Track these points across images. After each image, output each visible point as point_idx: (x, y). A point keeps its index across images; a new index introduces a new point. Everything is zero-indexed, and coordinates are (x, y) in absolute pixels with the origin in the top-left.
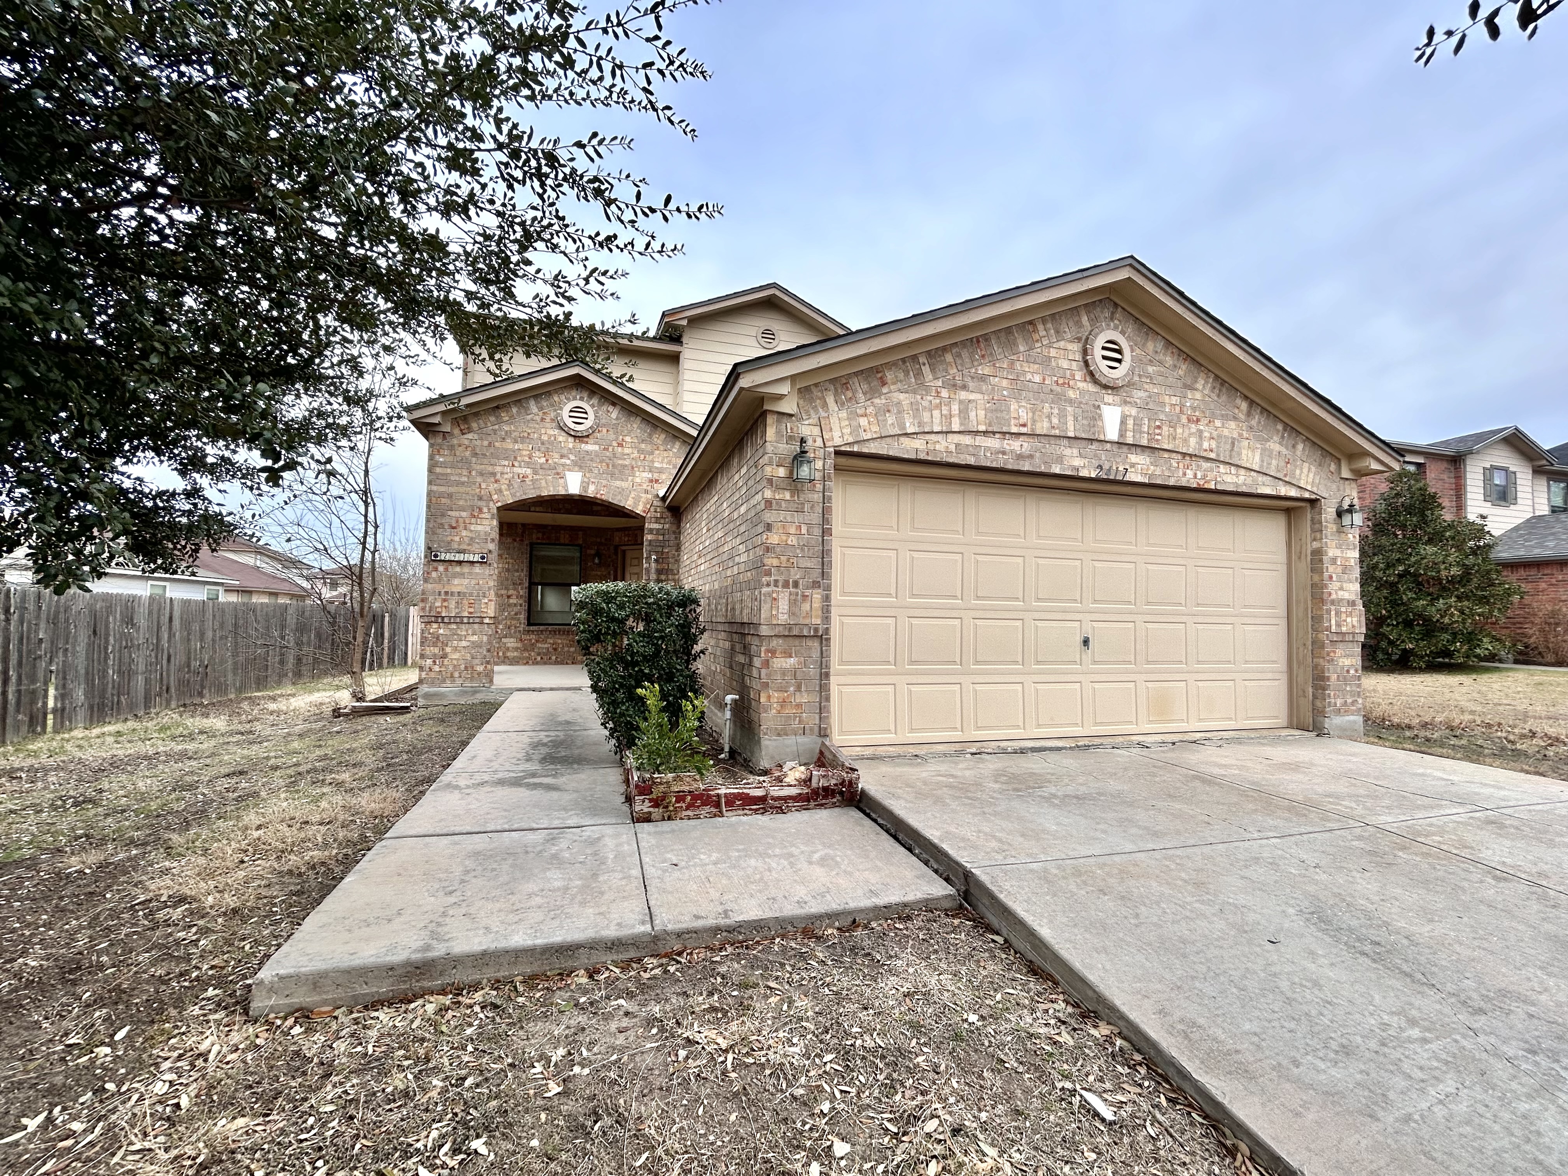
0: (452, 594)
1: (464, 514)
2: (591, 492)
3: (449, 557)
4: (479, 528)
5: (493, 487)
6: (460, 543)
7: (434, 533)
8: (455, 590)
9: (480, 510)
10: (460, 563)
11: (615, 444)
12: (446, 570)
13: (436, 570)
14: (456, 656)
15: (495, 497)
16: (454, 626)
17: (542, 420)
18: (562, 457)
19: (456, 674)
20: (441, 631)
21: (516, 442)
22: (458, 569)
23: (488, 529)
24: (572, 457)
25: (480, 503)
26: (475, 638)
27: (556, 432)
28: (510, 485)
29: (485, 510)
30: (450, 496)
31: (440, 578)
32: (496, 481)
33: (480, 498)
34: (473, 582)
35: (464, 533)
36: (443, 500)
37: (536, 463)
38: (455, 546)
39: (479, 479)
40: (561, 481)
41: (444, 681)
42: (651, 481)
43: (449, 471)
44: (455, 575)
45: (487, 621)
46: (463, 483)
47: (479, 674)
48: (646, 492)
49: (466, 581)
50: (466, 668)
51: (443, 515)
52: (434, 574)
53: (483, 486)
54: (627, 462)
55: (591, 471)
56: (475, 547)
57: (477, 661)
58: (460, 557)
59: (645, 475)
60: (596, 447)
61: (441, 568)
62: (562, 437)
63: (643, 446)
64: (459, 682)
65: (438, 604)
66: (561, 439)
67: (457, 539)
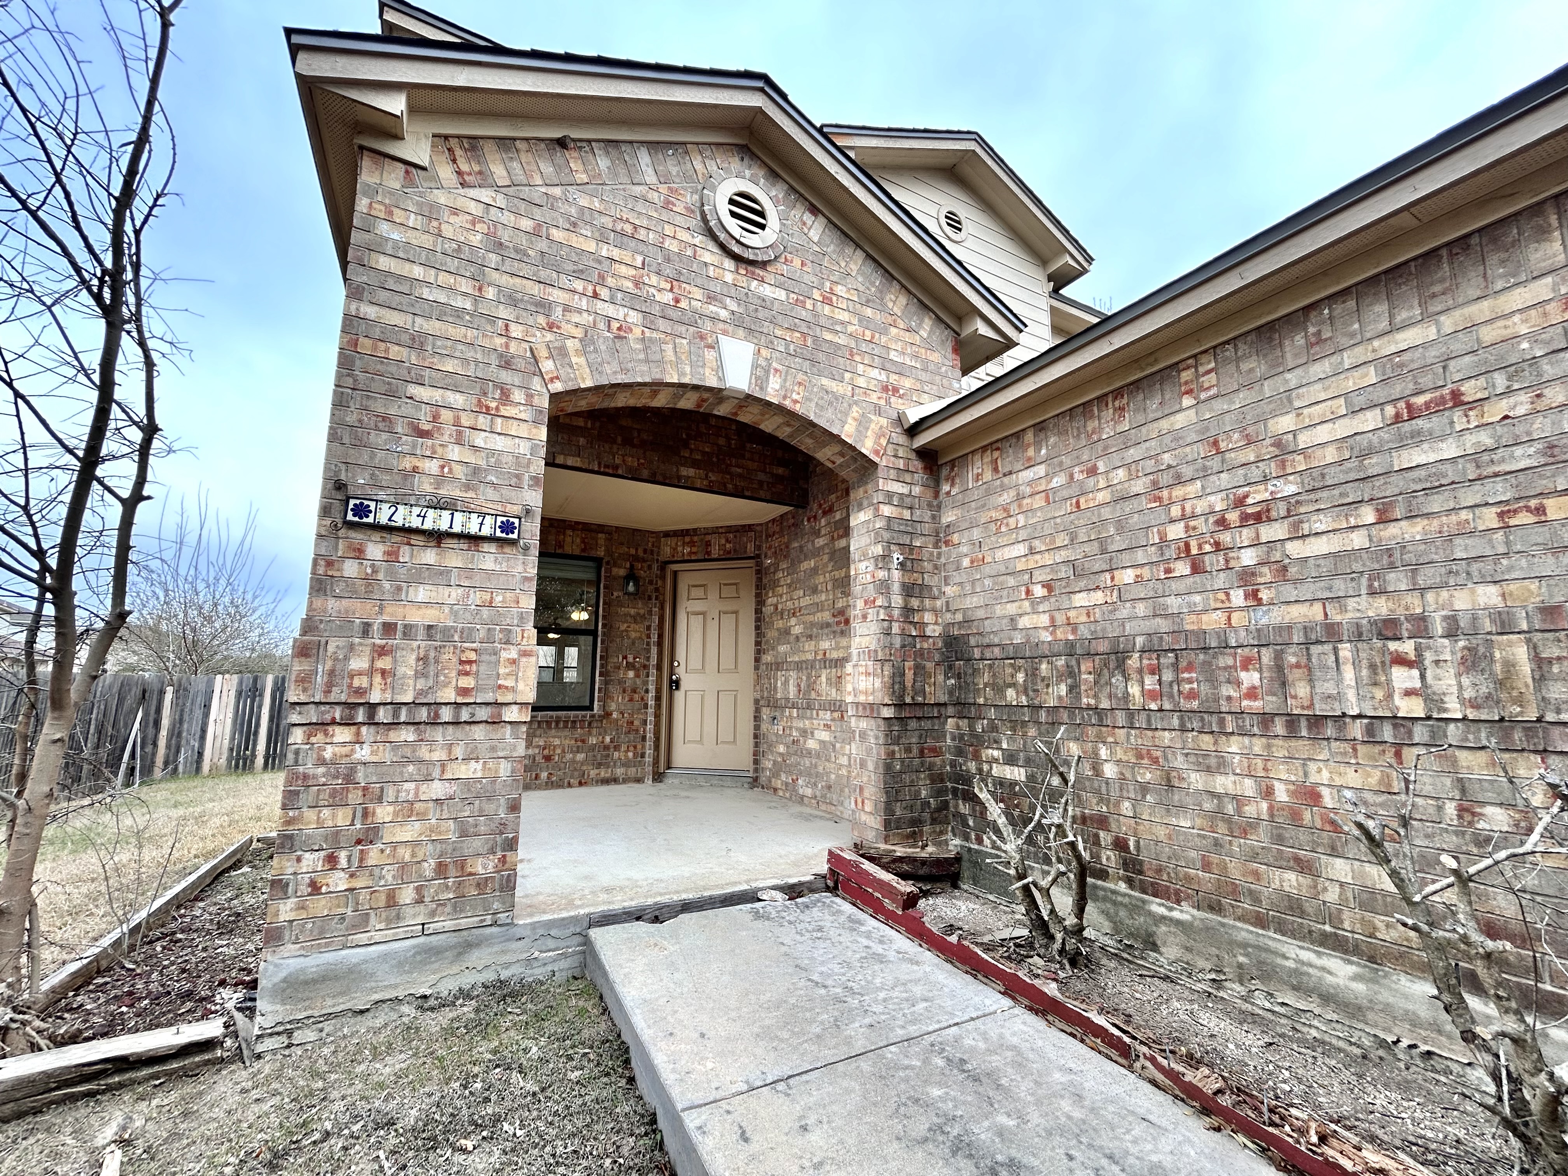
0: (409, 631)
1: (457, 400)
2: (773, 392)
3: (403, 517)
4: (499, 443)
5: (541, 339)
6: (440, 479)
7: (359, 444)
8: (419, 617)
9: (505, 397)
10: (437, 537)
11: (816, 295)
12: (392, 556)
13: (359, 553)
14: (409, 832)
15: (547, 366)
16: (407, 735)
17: (667, 205)
18: (711, 298)
19: (407, 895)
20: (363, 753)
21: (603, 240)
22: (430, 556)
23: (524, 448)
24: (732, 305)
25: (505, 376)
26: (472, 770)
27: (699, 240)
28: (587, 341)
29: (518, 396)
30: (417, 342)
31: (370, 581)
32: (551, 327)
33: (507, 363)
34: (476, 597)
35: (455, 453)
36: (395, 352)
37: (649, 300)
38: (427, 487)
39: (504, 312)
40: (710, 355)
41: (362, 923)
42: (885, 389)
43: (417, 271)
44: (421, 575)
45: (512, 714)
46: (459, 313)
47: (482, 884)
48: (878, 410)
49: (456, 593)
50: (441, 870)
51: (392, 394)
52: (350, 568)
53: (516, 331)
54: (842, 340)
55: (770, 346)
56: (486, 497)
57: (477, 844)
58: (440, 521)
59: (875, 373)
60: (781, 295)
61: (375, 550)
62: (710, 255)
63: (869, 312)
64: (414, 917)
65: (358, 663)
66: (707, 257)
67: (432, 467)
